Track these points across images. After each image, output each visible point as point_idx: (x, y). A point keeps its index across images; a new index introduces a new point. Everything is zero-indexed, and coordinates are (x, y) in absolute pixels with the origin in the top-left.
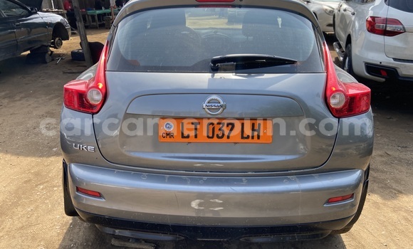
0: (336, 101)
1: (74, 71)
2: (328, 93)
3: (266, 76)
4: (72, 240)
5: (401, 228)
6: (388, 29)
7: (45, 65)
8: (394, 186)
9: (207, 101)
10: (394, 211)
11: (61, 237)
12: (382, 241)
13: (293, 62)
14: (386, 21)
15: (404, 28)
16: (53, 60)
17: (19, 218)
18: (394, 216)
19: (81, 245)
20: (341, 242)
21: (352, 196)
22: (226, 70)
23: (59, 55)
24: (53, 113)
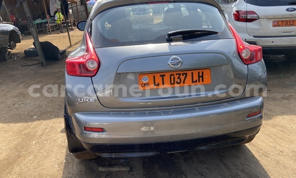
0: (245, 55)
1: (29, 64)
2: (240, 51)
3: (203, 42)
4: (70, 173)
5: (280, 136)
6: (248, 18)
7: (5, 62)
8: (269, 113)
9: (171, 60)
10: (273, 127)
11: (61, 172)
12: (271, 145)
13: (216, 33)
14: (247, 13)
15: (258, 16)
16: (11, 58)
17: (24, 165)
18: (274, 130)
19: (77, 175)
20: (247, 149)
21: (260, 113)
22: (177, 40)
23: (14, 54)
24: (23, 94)
